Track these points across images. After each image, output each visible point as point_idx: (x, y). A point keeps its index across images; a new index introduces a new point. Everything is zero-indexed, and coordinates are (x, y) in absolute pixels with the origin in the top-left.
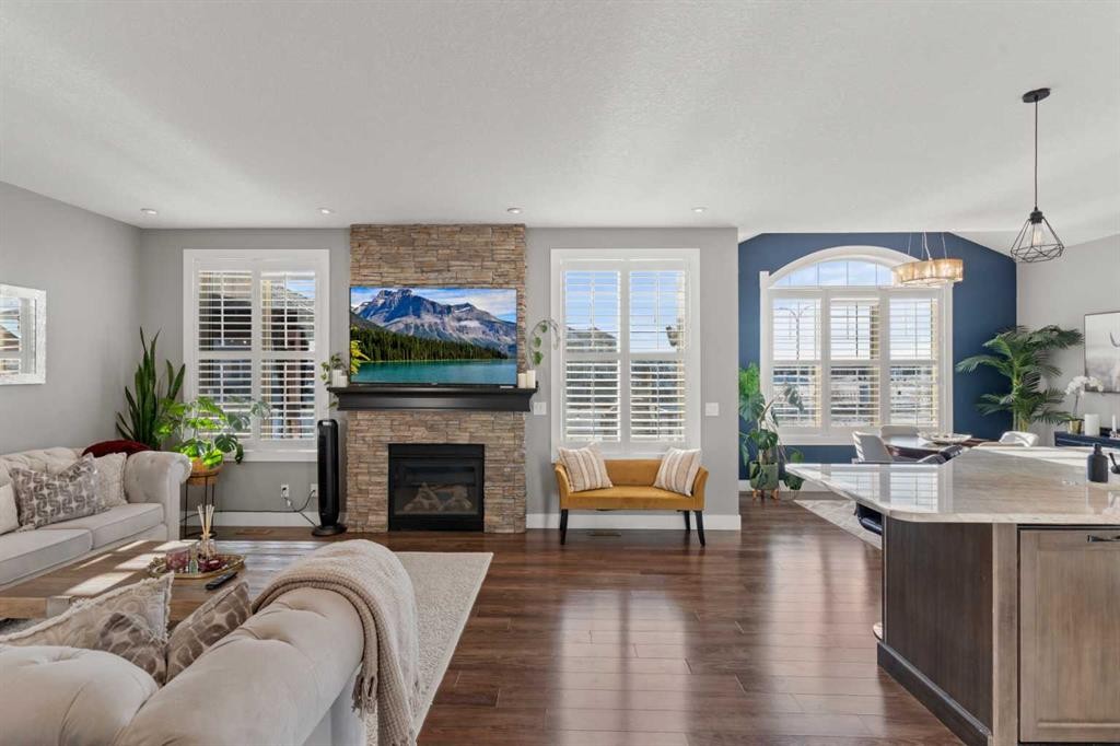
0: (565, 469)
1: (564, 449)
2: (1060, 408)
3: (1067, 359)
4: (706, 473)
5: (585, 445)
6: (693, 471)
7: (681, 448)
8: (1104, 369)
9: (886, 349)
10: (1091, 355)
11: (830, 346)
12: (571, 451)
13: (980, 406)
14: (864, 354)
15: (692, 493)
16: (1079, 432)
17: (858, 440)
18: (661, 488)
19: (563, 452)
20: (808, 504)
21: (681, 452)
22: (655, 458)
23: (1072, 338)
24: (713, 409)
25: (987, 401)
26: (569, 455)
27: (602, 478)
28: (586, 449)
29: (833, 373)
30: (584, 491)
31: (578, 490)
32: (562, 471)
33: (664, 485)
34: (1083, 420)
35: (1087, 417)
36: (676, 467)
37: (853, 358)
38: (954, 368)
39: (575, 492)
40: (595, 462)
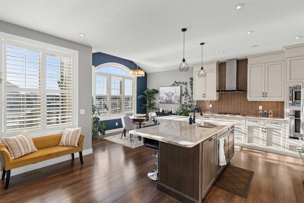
0: (7, 148)
1: (6, 138)
2: (155, 107)
3: (156, 96)
4: (84, 136)
5: (20, 133)
6: (78, 136)
7: (72, 128)
8: (162, 98)
9: (124, 93)
10: (160, 95)
11: (111, 91)
12: (11, 138)
13: (141, 107)
14: (119, 94)
15: (78, 145)
16: (159, 111)
17: (123, 118)
18: (63, 146)
19: (5, 140)
20: (107, 138)
21: (72, 130)
22: (59, 133)
23: (157, 92)
24: (83, 112)
25: (143, 106)
26: (10, 140)
27: (32, 147)
28: (21, 135)
29: (112, 99)
30: (21, 157)
31: (16, 157)
32: (6, 150)
33: (64, 144)
34: (160, 109)
35: (161, 109)
36: (71, 136)
37: (116, 95)
38: (137, 97)
39: (15, 159)
40: (27, 141)
